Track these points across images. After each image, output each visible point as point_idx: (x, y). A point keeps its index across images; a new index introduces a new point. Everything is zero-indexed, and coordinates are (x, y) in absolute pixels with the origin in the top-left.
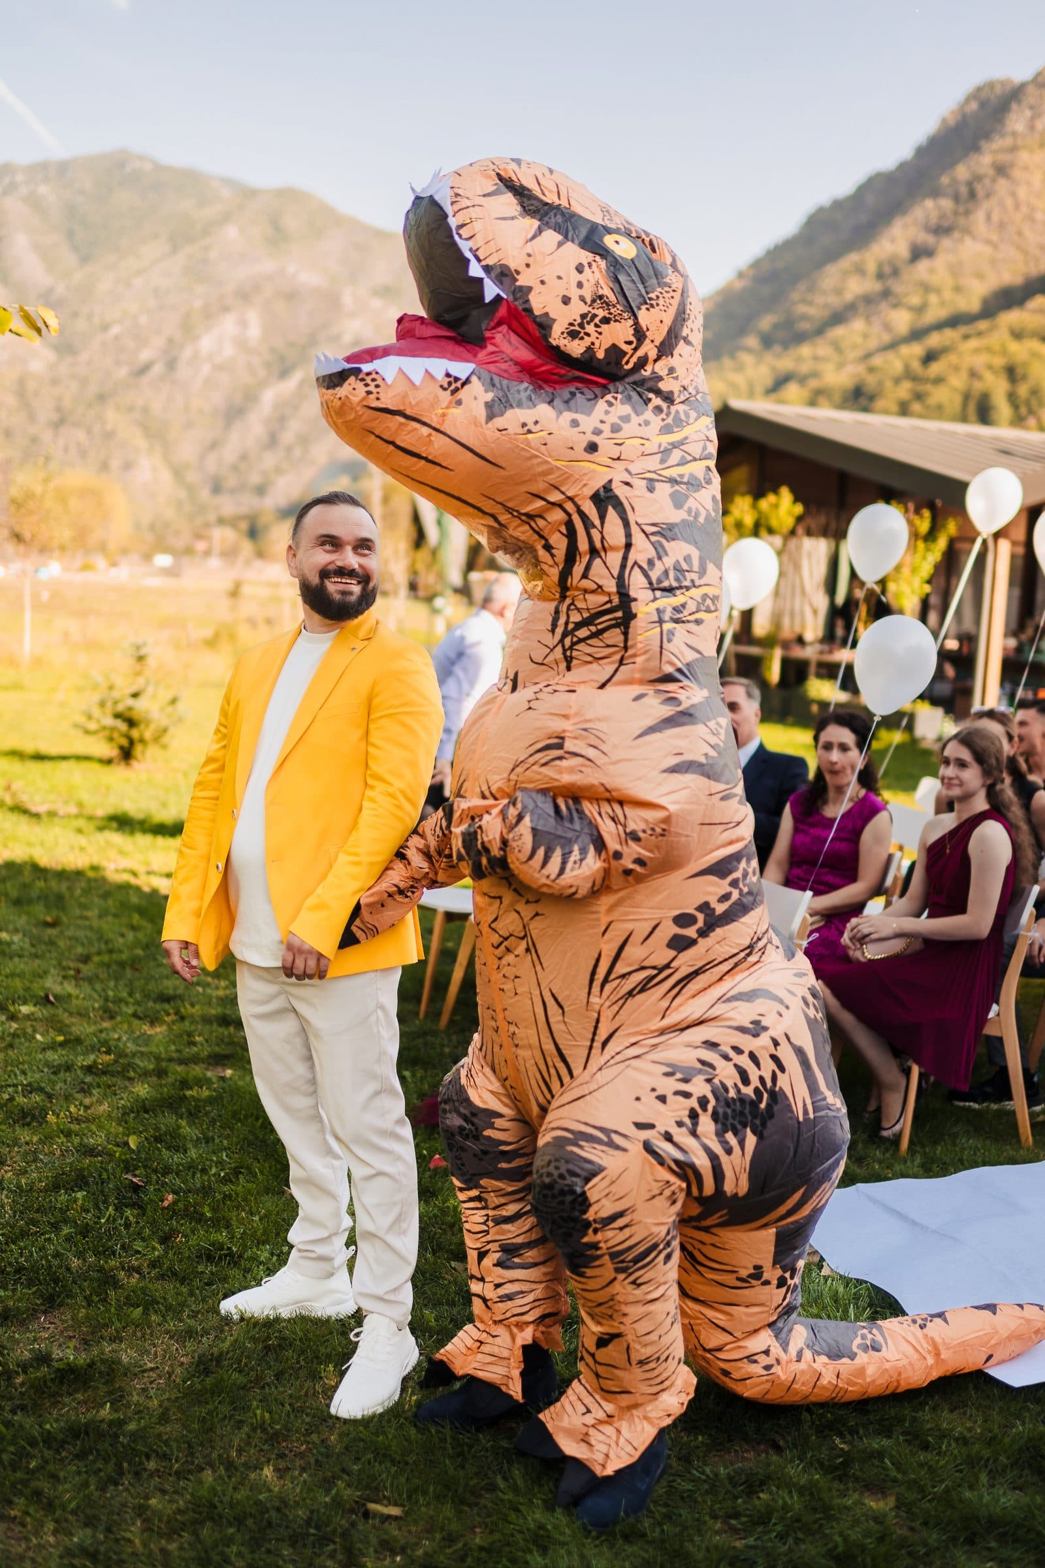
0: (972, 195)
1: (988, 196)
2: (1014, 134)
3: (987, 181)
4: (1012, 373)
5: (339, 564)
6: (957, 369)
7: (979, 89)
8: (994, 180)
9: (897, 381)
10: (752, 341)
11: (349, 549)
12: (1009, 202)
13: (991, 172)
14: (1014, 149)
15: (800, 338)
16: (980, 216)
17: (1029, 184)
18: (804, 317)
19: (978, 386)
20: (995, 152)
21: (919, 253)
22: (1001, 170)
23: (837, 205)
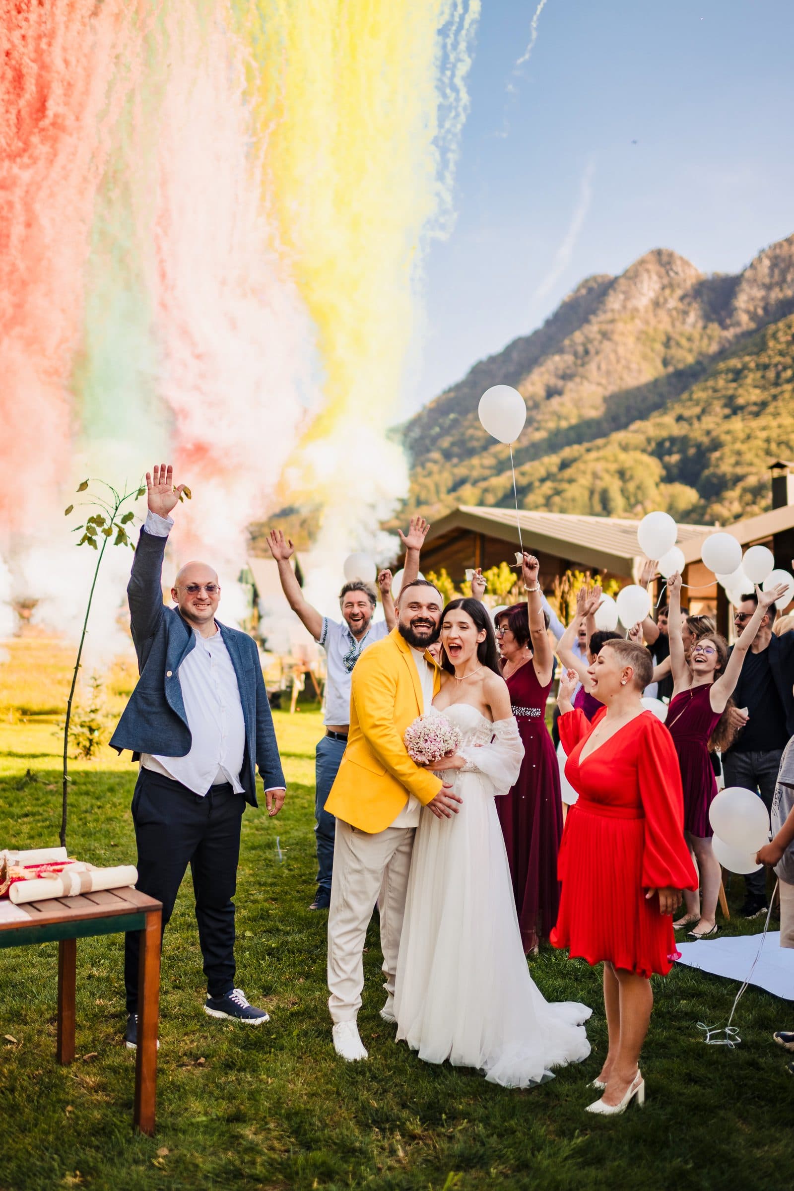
0: (587, 352)
1: (597, 353)
2: (613, 310)
3: (596, 343)
4: (622, 474)
5: (420, 616)
6: (584, 473)
7: (586, 281)
8: (601, 342)
9: (543, 480)
10: (436, 455)
11: (425, 608)
12: (612, 357)
13: (599, 337)
14: (613, 321)
15: (471, 453)
16: (593, 366)
17: (625, 344)
18: (472, 438)
19: (600, 485)
20: (601, 323)
21: (551, 393)
22: (605, 335)
23: (492, 360)
